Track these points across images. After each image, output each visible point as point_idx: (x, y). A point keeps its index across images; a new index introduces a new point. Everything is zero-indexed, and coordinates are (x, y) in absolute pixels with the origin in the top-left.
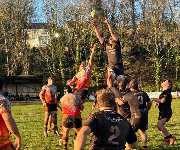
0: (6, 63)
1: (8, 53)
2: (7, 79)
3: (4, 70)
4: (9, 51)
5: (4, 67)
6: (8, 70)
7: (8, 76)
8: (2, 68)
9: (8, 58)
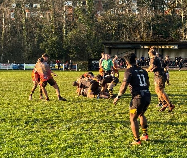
0: (182, 28)
1: (183, 17)
2: (181, 44)
3: (179, 34)
4: (184, 16)
5: (179, 32)
6: (182, 35)
7: (182, 41)
8: (177, 32)
9: (184, 23)
